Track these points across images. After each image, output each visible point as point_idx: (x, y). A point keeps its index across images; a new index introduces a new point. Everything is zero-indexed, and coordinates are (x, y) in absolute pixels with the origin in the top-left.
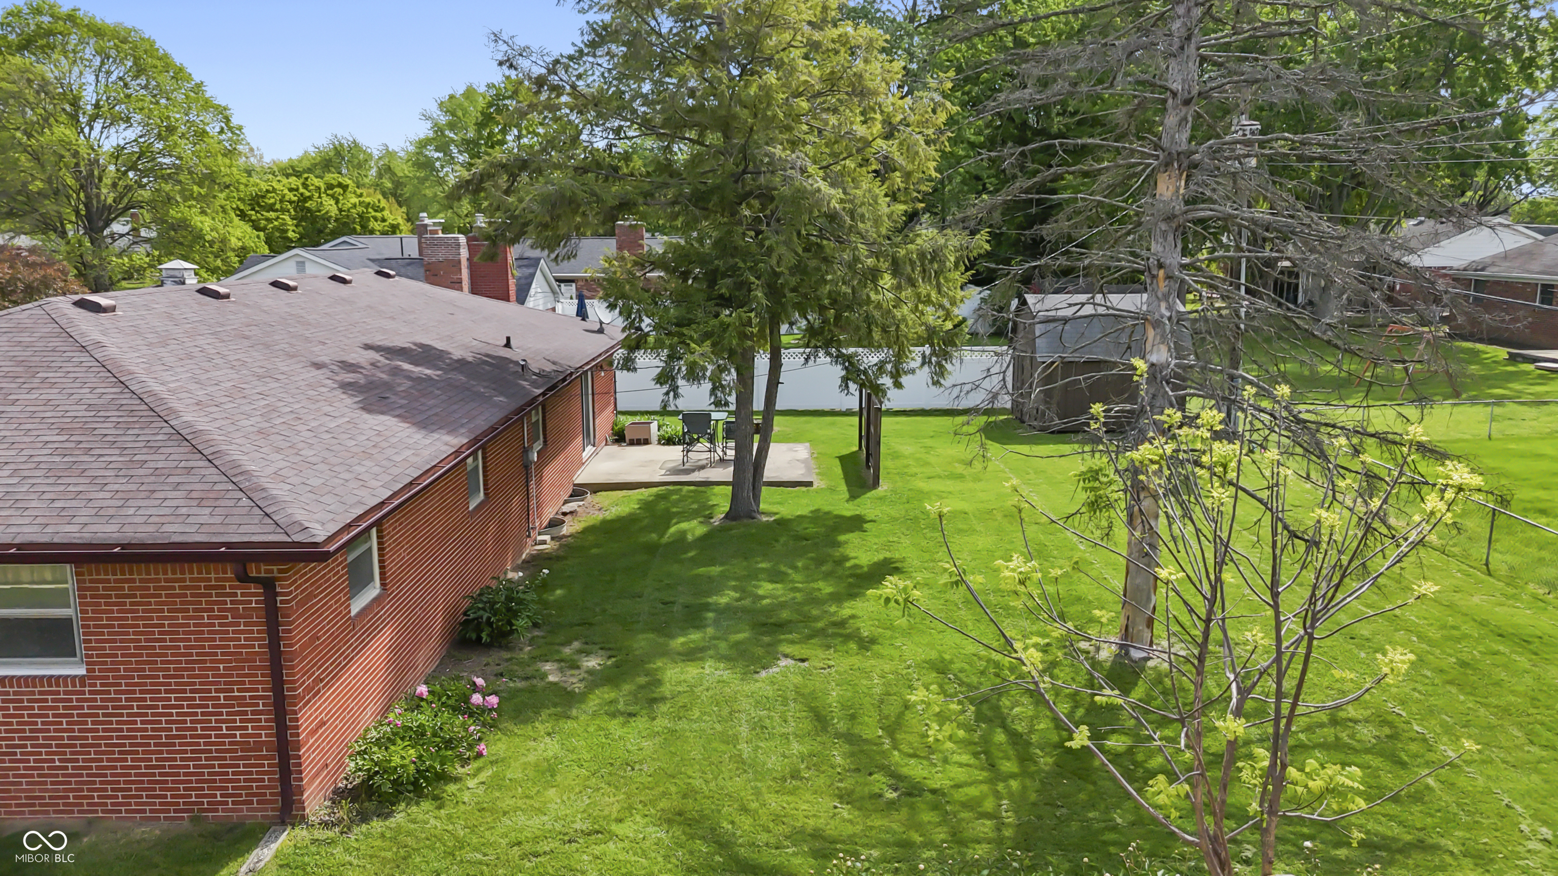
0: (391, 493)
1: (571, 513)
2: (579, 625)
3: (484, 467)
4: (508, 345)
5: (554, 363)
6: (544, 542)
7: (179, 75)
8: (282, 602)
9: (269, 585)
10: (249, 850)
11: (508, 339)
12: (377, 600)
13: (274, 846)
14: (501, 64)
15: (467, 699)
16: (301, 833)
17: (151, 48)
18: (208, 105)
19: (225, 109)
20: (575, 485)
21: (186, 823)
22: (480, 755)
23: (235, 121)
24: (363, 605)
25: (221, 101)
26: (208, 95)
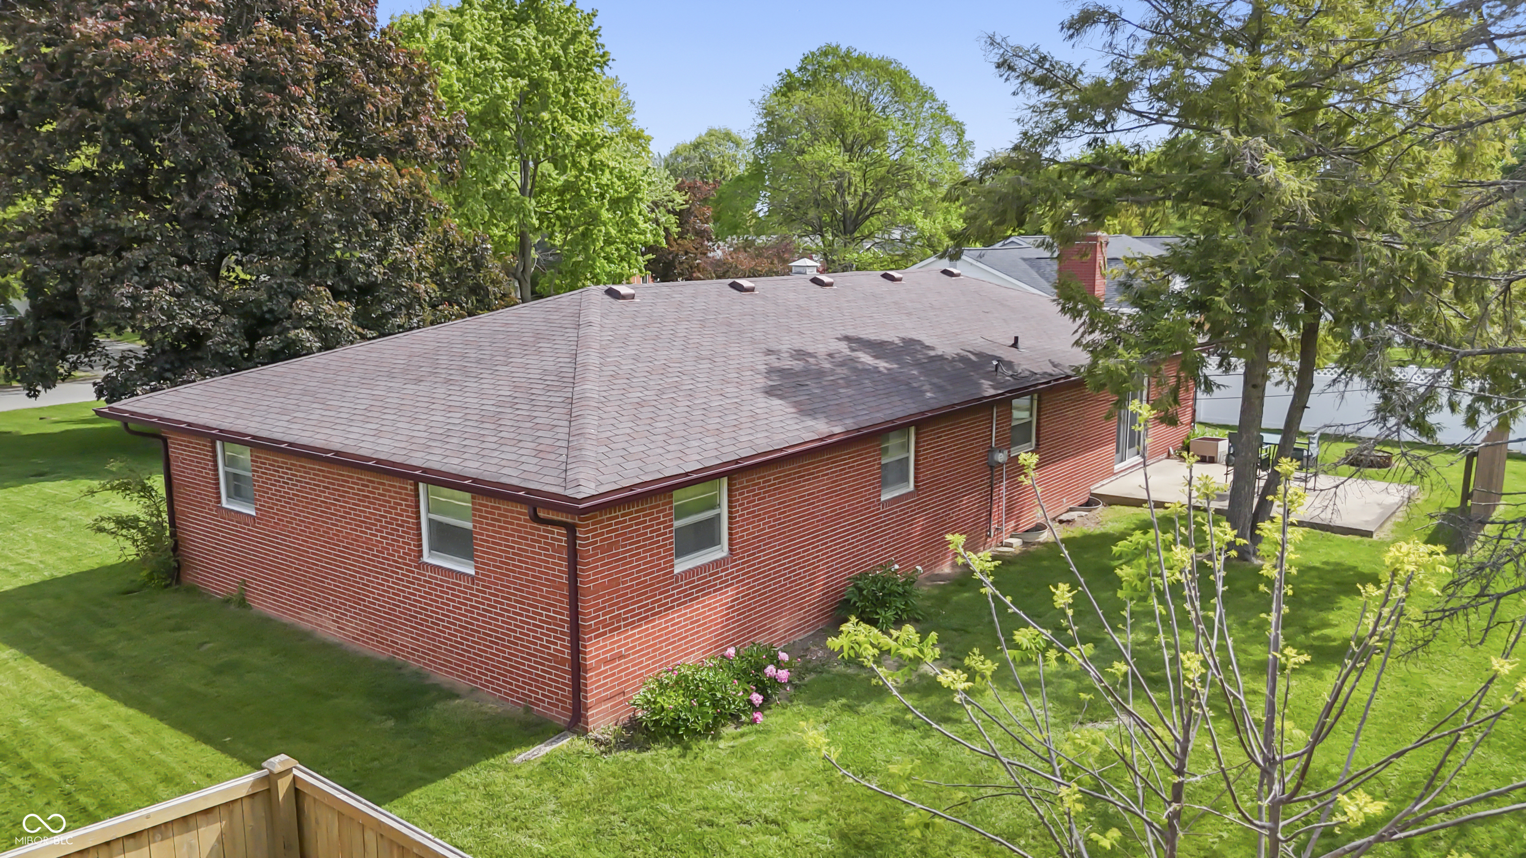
0: (701, 467)
1: (1068, 521)
2: (955, 630)
3: (916, 460)
4: (1015, 345)
5: (1055, 366)
6: (1010, 545)
7: (926, 95)
8: (580, 545)
9: (571, 529)
10: (533, 744)
11: (1016, 339)
12: (717, 563)
13: (555, 746)
14: (999, 66)
15: (761, 668)
16: (580, 743)
17: (904, 74)
18: (948, 121)
19: (962, 124)
20: (1092, 494)
21: (521, 709)
22: (754, 721)
23: (967, 137)
24: (699, 564)
25: (959, 118)
26: (949, 113)
